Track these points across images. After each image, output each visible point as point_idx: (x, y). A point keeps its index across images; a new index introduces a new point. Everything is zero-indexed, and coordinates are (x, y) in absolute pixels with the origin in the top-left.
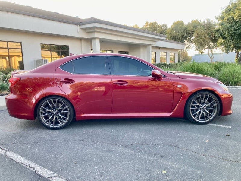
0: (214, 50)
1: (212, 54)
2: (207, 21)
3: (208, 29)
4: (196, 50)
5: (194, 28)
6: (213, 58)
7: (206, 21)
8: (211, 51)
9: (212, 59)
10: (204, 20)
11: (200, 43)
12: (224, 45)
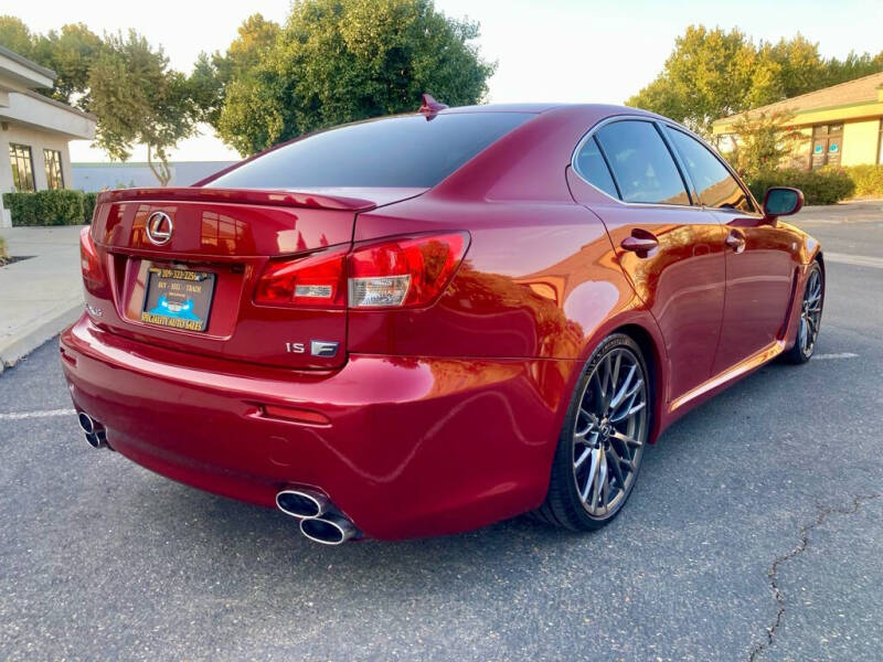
0: (168, 150)
1: (165, 163)
2: (131, 38)
3: (139, 70)
4: (93, 146)
5: (82, 56)
6: (169, 177)
7: (126, 40)
8: (161, 154)
9: (167, 180)
10: (120, 32)
11: (121, 120)
12: (244, 132)
